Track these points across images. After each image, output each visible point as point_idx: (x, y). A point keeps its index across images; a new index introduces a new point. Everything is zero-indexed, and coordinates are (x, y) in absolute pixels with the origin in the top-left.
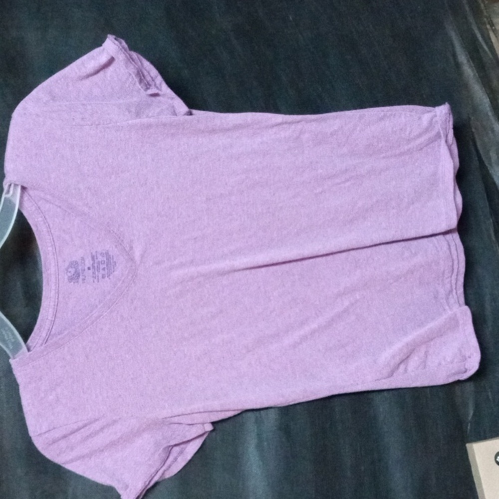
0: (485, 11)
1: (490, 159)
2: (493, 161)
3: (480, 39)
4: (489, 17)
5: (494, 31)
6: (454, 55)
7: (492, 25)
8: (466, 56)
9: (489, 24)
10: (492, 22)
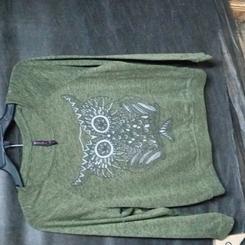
0: (238, 28)
1: (234, 100)
2: (236, 102)
3: (234, 42)
4: (240, 31)
5: (242, 37)
6: (221, 49)
7: (241, 34)
8: (227, 50)
9: (239, 33)
10: (241, 33)
